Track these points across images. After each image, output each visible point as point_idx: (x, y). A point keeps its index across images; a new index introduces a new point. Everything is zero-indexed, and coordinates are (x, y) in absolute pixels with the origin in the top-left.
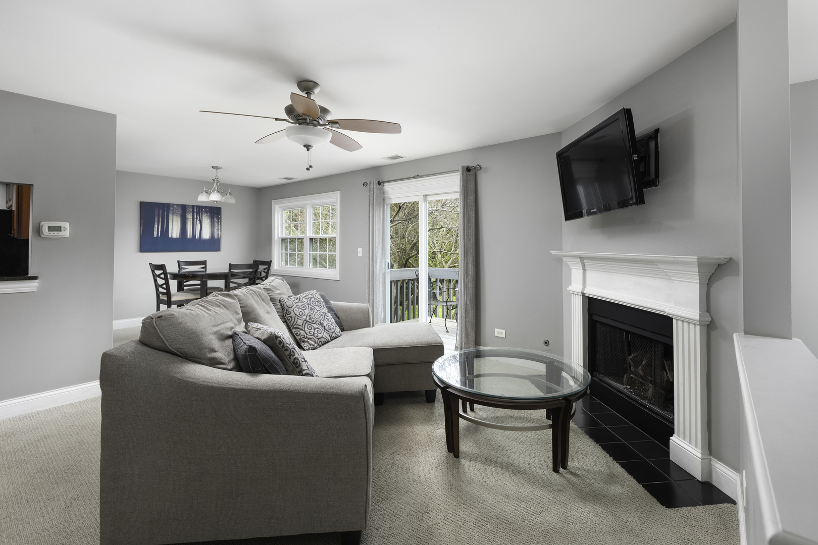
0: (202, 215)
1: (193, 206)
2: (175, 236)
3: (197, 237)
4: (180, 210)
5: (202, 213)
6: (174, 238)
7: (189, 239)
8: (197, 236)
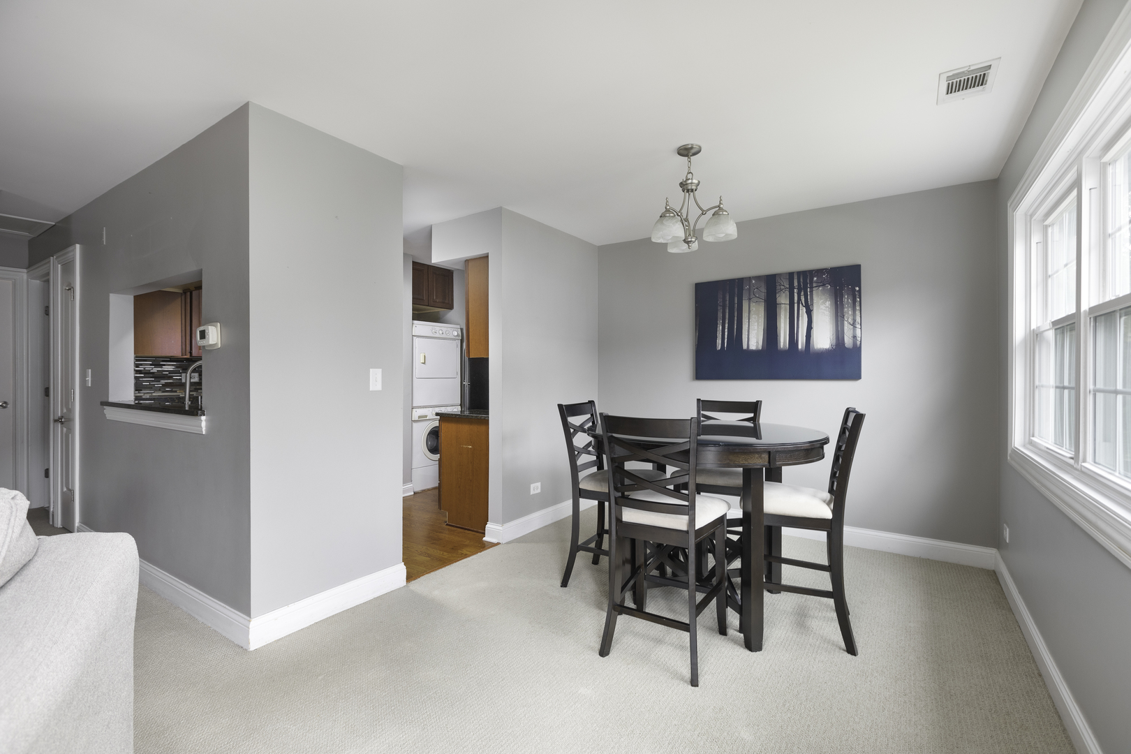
0: (811, 292)
1: (791, 275)
2: (753, 347)
3: (800, 347)
4: (763, 289)
5: (811, 288)
6: (753, 352)
7: (784, 352)
8: (801, 345)
